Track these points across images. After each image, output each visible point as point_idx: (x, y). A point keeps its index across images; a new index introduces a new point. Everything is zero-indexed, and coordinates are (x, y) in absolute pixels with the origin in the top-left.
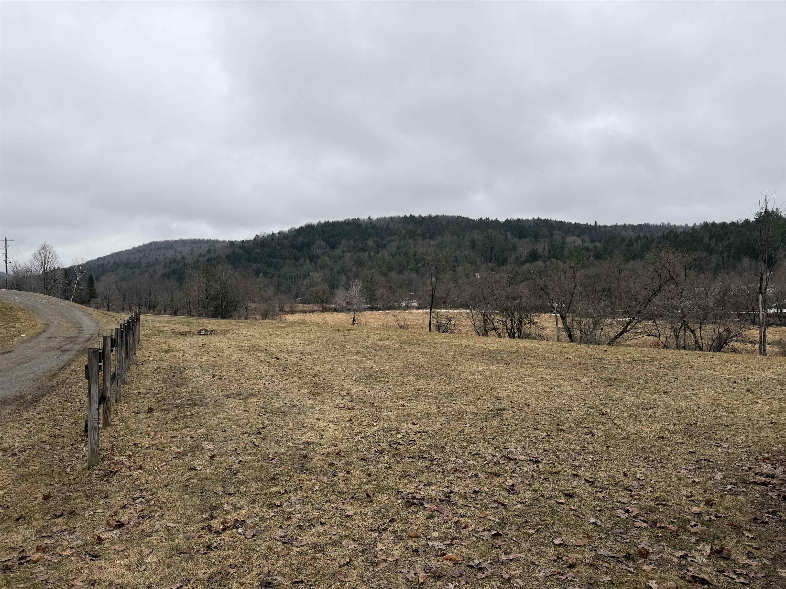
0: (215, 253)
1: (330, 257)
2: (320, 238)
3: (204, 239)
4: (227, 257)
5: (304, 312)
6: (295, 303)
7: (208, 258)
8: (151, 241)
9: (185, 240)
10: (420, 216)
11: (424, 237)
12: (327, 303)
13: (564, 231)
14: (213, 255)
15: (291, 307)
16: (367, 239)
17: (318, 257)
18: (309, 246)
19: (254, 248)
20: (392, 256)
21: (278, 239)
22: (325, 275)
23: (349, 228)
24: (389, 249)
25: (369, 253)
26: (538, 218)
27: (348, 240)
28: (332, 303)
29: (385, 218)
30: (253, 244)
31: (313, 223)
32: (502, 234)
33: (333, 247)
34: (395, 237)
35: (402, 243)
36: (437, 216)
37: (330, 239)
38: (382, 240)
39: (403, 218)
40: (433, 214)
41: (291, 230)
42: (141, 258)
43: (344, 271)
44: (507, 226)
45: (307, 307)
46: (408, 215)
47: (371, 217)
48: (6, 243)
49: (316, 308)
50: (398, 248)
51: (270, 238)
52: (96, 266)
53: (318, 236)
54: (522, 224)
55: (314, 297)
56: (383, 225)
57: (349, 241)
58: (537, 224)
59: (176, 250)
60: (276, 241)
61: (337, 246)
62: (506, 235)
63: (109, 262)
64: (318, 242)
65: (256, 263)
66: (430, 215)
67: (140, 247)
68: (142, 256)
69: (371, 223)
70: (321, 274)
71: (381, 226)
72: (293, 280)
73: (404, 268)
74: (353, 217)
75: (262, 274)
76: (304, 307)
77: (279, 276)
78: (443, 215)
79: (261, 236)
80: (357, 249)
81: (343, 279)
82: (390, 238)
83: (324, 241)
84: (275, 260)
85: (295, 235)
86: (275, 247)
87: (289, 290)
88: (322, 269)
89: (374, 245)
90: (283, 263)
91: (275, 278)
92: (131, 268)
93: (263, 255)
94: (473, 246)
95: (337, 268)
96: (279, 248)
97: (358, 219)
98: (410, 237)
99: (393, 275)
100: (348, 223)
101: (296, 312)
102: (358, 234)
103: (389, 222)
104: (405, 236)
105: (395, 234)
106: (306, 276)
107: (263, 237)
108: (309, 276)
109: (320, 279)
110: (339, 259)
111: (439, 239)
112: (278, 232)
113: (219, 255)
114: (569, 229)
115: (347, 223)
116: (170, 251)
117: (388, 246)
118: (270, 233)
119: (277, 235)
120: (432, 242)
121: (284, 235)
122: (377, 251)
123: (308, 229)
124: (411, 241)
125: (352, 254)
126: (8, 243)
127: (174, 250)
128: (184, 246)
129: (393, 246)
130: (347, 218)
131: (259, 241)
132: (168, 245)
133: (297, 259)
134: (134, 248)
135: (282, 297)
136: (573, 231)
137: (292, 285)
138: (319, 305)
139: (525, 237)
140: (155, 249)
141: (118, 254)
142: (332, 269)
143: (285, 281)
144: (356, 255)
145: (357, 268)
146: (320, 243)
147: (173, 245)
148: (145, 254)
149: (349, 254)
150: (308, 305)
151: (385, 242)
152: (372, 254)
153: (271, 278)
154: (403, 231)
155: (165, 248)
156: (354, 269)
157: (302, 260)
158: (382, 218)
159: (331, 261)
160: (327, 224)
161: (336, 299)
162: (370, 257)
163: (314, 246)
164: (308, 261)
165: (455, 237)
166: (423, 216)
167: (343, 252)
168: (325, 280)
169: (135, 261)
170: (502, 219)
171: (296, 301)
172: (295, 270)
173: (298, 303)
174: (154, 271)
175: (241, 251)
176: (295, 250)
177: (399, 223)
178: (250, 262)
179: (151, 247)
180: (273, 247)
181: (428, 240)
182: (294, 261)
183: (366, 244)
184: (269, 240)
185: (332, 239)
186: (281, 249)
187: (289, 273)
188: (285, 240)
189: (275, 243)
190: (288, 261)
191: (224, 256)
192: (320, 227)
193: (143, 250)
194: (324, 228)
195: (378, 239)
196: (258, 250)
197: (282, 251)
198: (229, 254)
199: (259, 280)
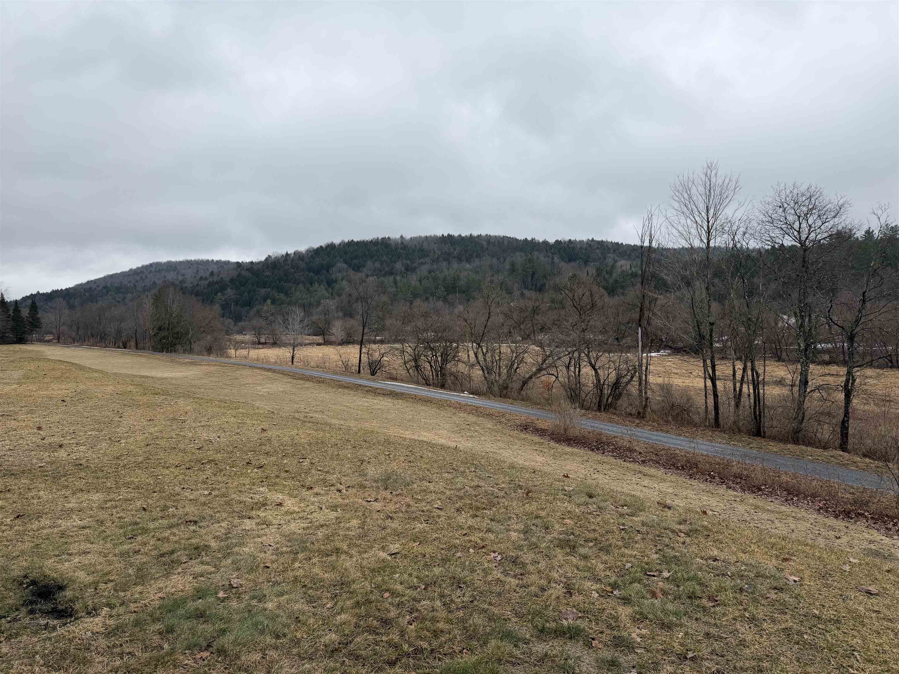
0: (218, 276)
2: (342, 260)
3: (213, 260)
4: (232, 280)
7: (210, 283)
8: (151, 262)
9: (191, 260)
10: (460, 236)
11: (459, 259)
13: (620, 253)
14: (215, 279)
16: (395, 262)
17: (337, 282)
18: (328, 268)
19: (263, 271)
20: (420, 281)
21: (293, 260)
22: (342, 303)
23: (375, 248)
24: (419, 273)
25: (395, 278)
26: (593, 239)
27: (373, 262)
29: (420, 237)
30: (263, 266)
31: (334, 242)
32: (549, 257)
33: (356, 269)
34: (428, 260)
35: (435, 266)
36: (479, 236)
37: (353, 261)
38: (413, 263)
39: (440, 238)
40: (476, 234)
41: (309, 249)
42: (137, 282)
44: (555, 248)
46: (446, 235)
47: (404, 236)
50: (430, 272)
51: (283, 259)
52: (82, 290)
53: (339, 258)
54: (572, 245)
56: (415, 246)
57: (374, 264)
58: (590, 245)
59: (178, 272)
60: (289, 262)
61: (360, 269)
62: (553, 258)
63: (98, 286)
64: (339, 265)
65: (265, 288)
66: (471, 235)
67: (138, 268)
68: (139, 279)
69: (402, 243)
70: (337, 301)
71: (413, 248)
72: (305, 308)
73: (431, 295)
74: (383, 236)
75: (269, 301)
77: (289, 303)
78: (487, 235)
79: (273, 257)
80: (382, 273)
82: (421, 260)
83: (346, 263)
84: (288, 284)
85: (312, 256)
86: (288, 269)
88: (339, 295)
89: (403, 268)
90: (295, 288)
91: (284, 305)
92: (123, 293)
93: (274, 279)
94: (513, 270)
96: (293, 270)
97: (389, 238)
98: (444, 260)
99: (418, 302)
102: (386, 255)
103: (423, 242)
104: (438, 258)
105: (427, 256)
106: (320, 303)
107: (276, 258)
109: (335, 307)
111: (477, 262)
112: (293, 252)
113: (222, 278)
114: (625, 252)
115: (375, 243)
116: (172, 273)
117: (417, 270)
118: (284, 253)
119: (292, 256)
120: (468, 266)
121: (300, 256)
122: (404, 275)
123: (328, 249)
125: (375, 279)
127: (176, 272)
128: (189, 268)
129: (424, 270)
131: (270, 262)
132: (171, 266)
133: (311, 284)
134: (131, 270)
136: (630, 255)
138: (321, 337)
139: (575, 260)
140: (156, 271)
141: (111, 276)
142: (350, 295)
144: (380, 280)
146: (341, 265)
147: (176, 267)
148: (142, 277)
151: (415, 265)
152: (398, 278)
153: (280, 305)
154: (438, 252)
155: (168, 271)
157: (317, 285)
158: (416, 237)
160: (351, 243)
162: (395, 282)
163: (334, 269)
164: (324, 286)
165: (495, 260)
166: (463, 235)
167: (367, 276)
168: (341, 308)
169: (129, 285)
170: (552, 240)
172: (309, 295)
175: (248, 274)
176: (312, 274)
177: (435, 243)
178: (258, 287)
179: (151, 269)
180: (285, 270)
181: (464, 263)
182: (308, 285)
183: (393, 268)
184: (281, 261)
185: (355, 261)
186: (295, 272)
187: (301, 299)
188: (301, 262)
189: (288, 265)
190: (301, 286)
191: (228, 279)
192: (342, 246)
193: (141, 272)
194: (347, 248)
195: (408, 262)
196: (268, 273)
197: (295, 275)
198: (234, 277)
199: (265, 308)
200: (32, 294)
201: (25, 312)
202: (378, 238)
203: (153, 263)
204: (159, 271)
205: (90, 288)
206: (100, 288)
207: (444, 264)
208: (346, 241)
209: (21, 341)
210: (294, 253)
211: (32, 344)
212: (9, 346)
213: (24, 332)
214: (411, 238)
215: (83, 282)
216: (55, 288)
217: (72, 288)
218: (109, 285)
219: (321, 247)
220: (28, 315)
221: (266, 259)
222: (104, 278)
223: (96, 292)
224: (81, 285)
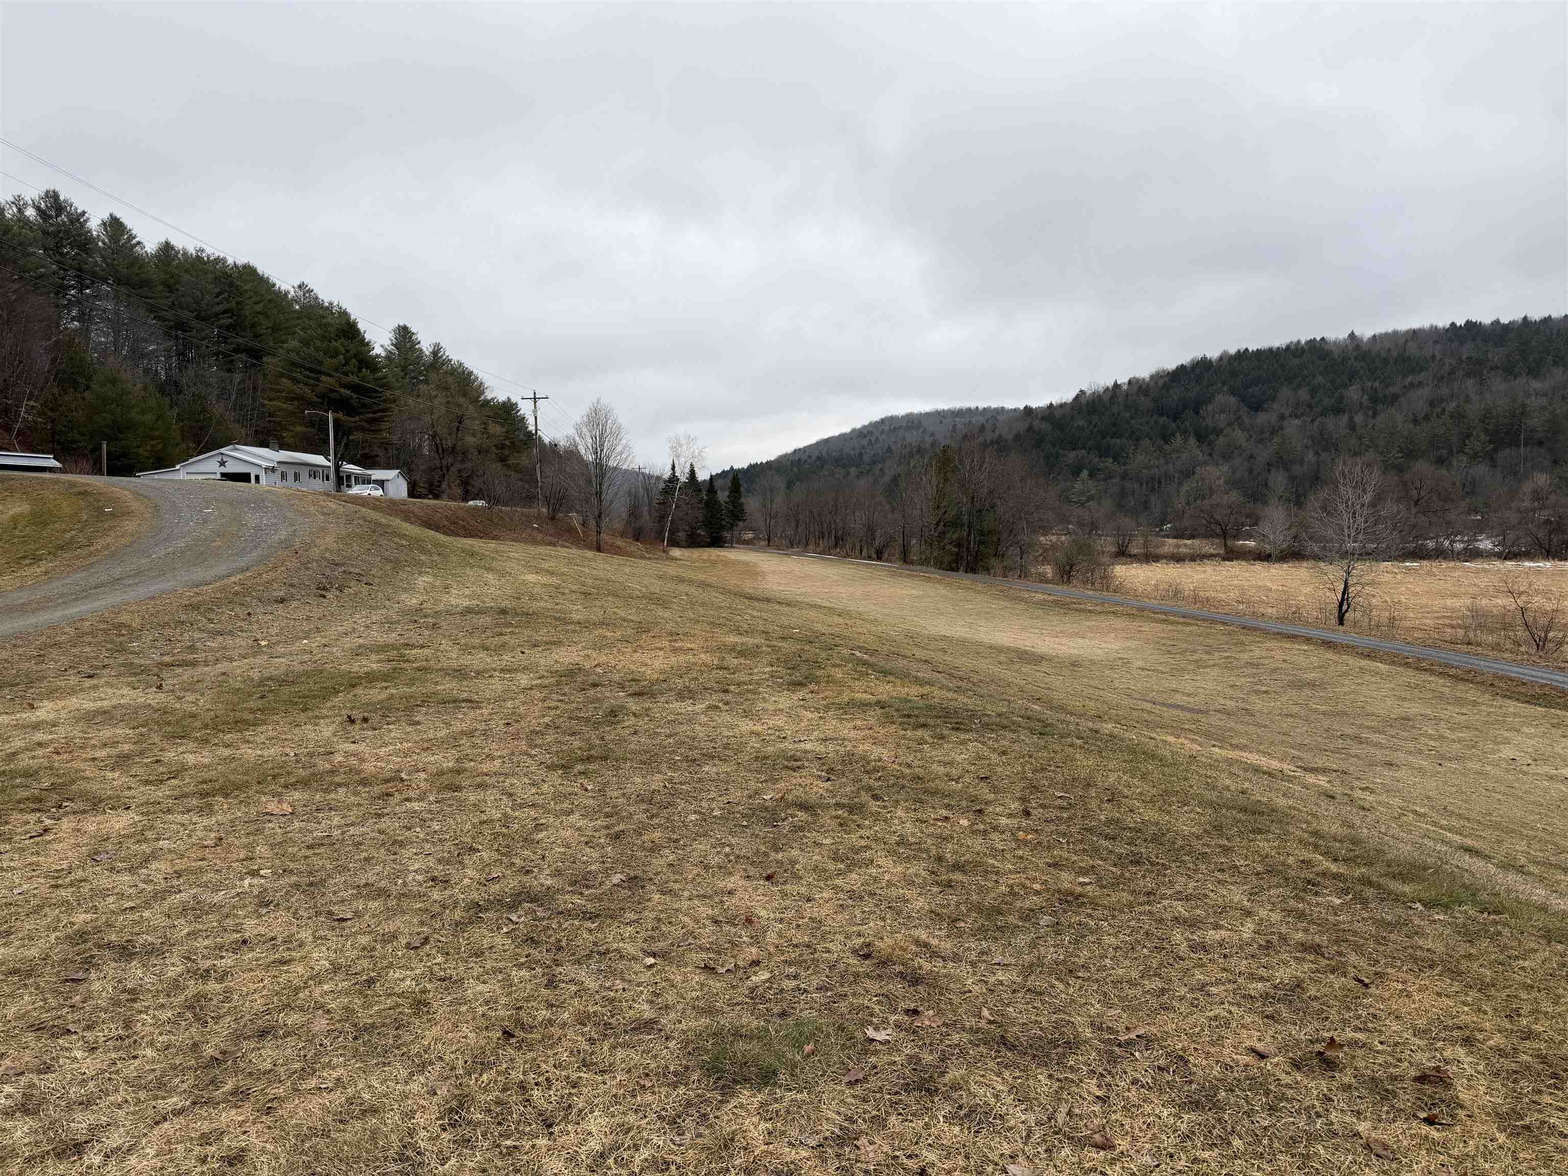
0: (994, 431)
1: (1248, 430)
2: (1225, 389)
3: (977, 408)
4: (1017, 437)
5: (1178, 559)
6: (1157, 535)
7: (980, 442)
8: (883, 416)
9: (943, 410)
10: (1497, 323)
11: (1509, 372)
12: (1236, 537)
14: (990, 436)
15: (1146, 545)
16: (1346, 386)
17: (1218, 432)
18: (1197, 406)
19: (1072, 418)
20: (1415, 421)
21: (1127, 395)
22: (1234, 473)
23: (1297, 361)
24: (1406, 405)
25: (1351, 418)
27: (1294, 390)
28: (1249, 536)
29: (1395, 333)
30: (1072, 409)
31: (1208, 356)
33: (1256, 406)
34: (1422, 376)
35: (1444, 391)
36: (1547, 320)
37: (1250, 390)
38: (1387, 386)
39: (1447, 330)
40: (1536, 315)
41: (1157, 373)
42: (864, 447)
43: (1282, 461)
45: (1185, 545)
46: (1461, 322)
47: (1357, 333)
48: (535, 403)
49: (1209, 549)
50: (1434, 403)
51: (1109, 394)
52: (789, 463)
53: (1219, 385)
55: (1204, 522)
57: (1296, 393)
59: (925, 430)
60: (1121, 399)
61: (1266, 406)
64: (1220, 399)
65: (1075, 449)
67: (864, 427)
68: (866, 444)
69: (1358, 347)
70: (1225, 468)
71: (1384, 353)
72: (1155, 484)
73: (1451, 452)
74: (1310, 337)
75: (1085, 473)
76: (1179, 546)
77: (1124, 476)
79: (1089, 392)
80: (1317, 410)
81: (1279, 480)
82: (1410, 378)
83: (1234, 395)
84: (1118, 441)
85: (1165, 385)
86: (1119, 413)
87: (1146, 506)
88: (1227, 457)
89: (1366, 397)
90: (1133, 447)
91: (1114, 481)
92: (844, 466)
93: (1092, 432)
95: (1264, 455)
96: (1128, 415)
97: (1323, 339)
98: (1468, 375)
99: (1422, 467)
100: (1297, 349)
101: (1157, 558)
102: (1321, 374)
103: (1407, 341)
104: (1452, 372)
105: (1424, 369)
106: (1188, 474)
107: (1094, 393)
108: (1194, 473)
109: (1222, 482)
110: (1272, 434)
112: (1126, 380)
113: (1000, 436)
115: (1294, 351)
116: (914, 432)
117: (1402, 399)
118: (1110, 383)
119: (1126, 387)
120: (1536, 385)
121: (1141, 386)
122: (1371, 413)
123: (1198, 370)
124: (1470, 383)
125: (1304, 422)
126: (539, 402)
127: (921, 430)
128: (941, 422)
129: (1419, 399)
130: (1295, 340)
131: (1083, 401)
132: (912, 422)
133: (1166, 439)
134: (854, 430)
135: (1127, 522)
137: (1153, 497)
138: (1217, 541)
140: (890, 430)
141: (827, 441)
142: (1251, 456)
143: (1136, 486)
144: (1316, 424)
145: (1317, 453)
146: (1223, 399)
147: (920, 422)
148: (870, 440)
149: (1296, 422)
150: (1189, 542)
151: (1394, 389)
152: (1359, 419)
153: (1105, 480)
154: (1447, 360)
155: (907, 428)
156: (1310, 456)
157: (1178, 440)
158: (1386, 334)
159: (1249, 439)
160: (1243, 356)
161: (1265, 527)
162: (1352, 427)
163: (1210, 408)
164: (1192, 441)
166: (1505, 320)
167: (1282, 417)
168: (1233, 483)
169: (852, 452)
171: (1161, 530)
172: (1162, 461)
173: (1164, 537)
174: (882, 469)
175: (1046, 426)
176: (1165, 418)
177: (1436, 342)
178: (1063, 449)
179: (883, 427)
180: (1113, 415)
181: (1522, 380)
182: (1160, 441)
183: (1342, 398)
184: (1106, 398)
185: (1255, 390)
186: (1132, 418)
187: (1146, 468)
188: (1143, 398)
189: (1119, 405)
190: (1146, 442)
191: (1010, 437)
192: (1225, 363)
193: (868, 432)
194: (1236, 364)
195: (1377, 383)
196: (1081, 423)
197: (1133, 422)
198: (1022, 432)
199: (1078, 486)
200: (724, 471)
201: (723, 496)
202: (1299, 342)
203: (886, 418)
204: (895, 429)
205: (799, 460)
206: (814, 458)
207: (1470, 384)
208: (1232, 351)
209: (716, 542)
210: (1130, 382)
211: (732, 547)
212: (700, 550)
213: (722, 528)
214: (1374, 336)
215: (789, 452)
216: (753, 462)
217: (775, 460)
218: (824, 455)
219: (1182, 367)
220: (727, 500)
221: (1077, 396)
222: (818, 444)
223: (807, 466)
224: (786, 455)
